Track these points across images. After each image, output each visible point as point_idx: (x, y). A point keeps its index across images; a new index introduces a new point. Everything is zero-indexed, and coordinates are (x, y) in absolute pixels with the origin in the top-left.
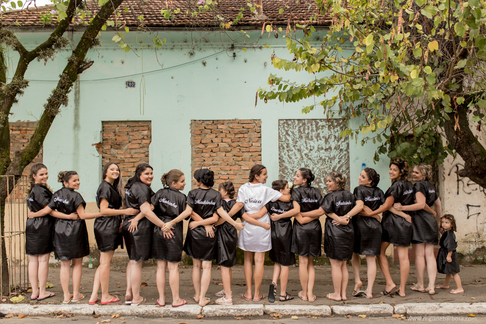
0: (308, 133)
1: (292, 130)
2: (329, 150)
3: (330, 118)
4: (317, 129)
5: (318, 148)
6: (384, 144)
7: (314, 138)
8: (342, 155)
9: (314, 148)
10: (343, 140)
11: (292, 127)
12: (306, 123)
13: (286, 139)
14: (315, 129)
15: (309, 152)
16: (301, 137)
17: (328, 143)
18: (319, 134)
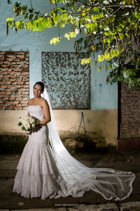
0: (63, 63)
1: (51, 60)
2: (77, 75)
3: (78, 52)
4: (69, 59)
5: (70, 73)
6: (114, 70)
7: (66, 65)
8: (86, 78)
9: (66, 72)
10: (87, 67)
11: (51, 57)
12: (62, 55)
13: (47, 66)
14: (67, 59)
15: (63, 75)
16: (57, 65)
17: (76, 70)
18: (70, 63)
